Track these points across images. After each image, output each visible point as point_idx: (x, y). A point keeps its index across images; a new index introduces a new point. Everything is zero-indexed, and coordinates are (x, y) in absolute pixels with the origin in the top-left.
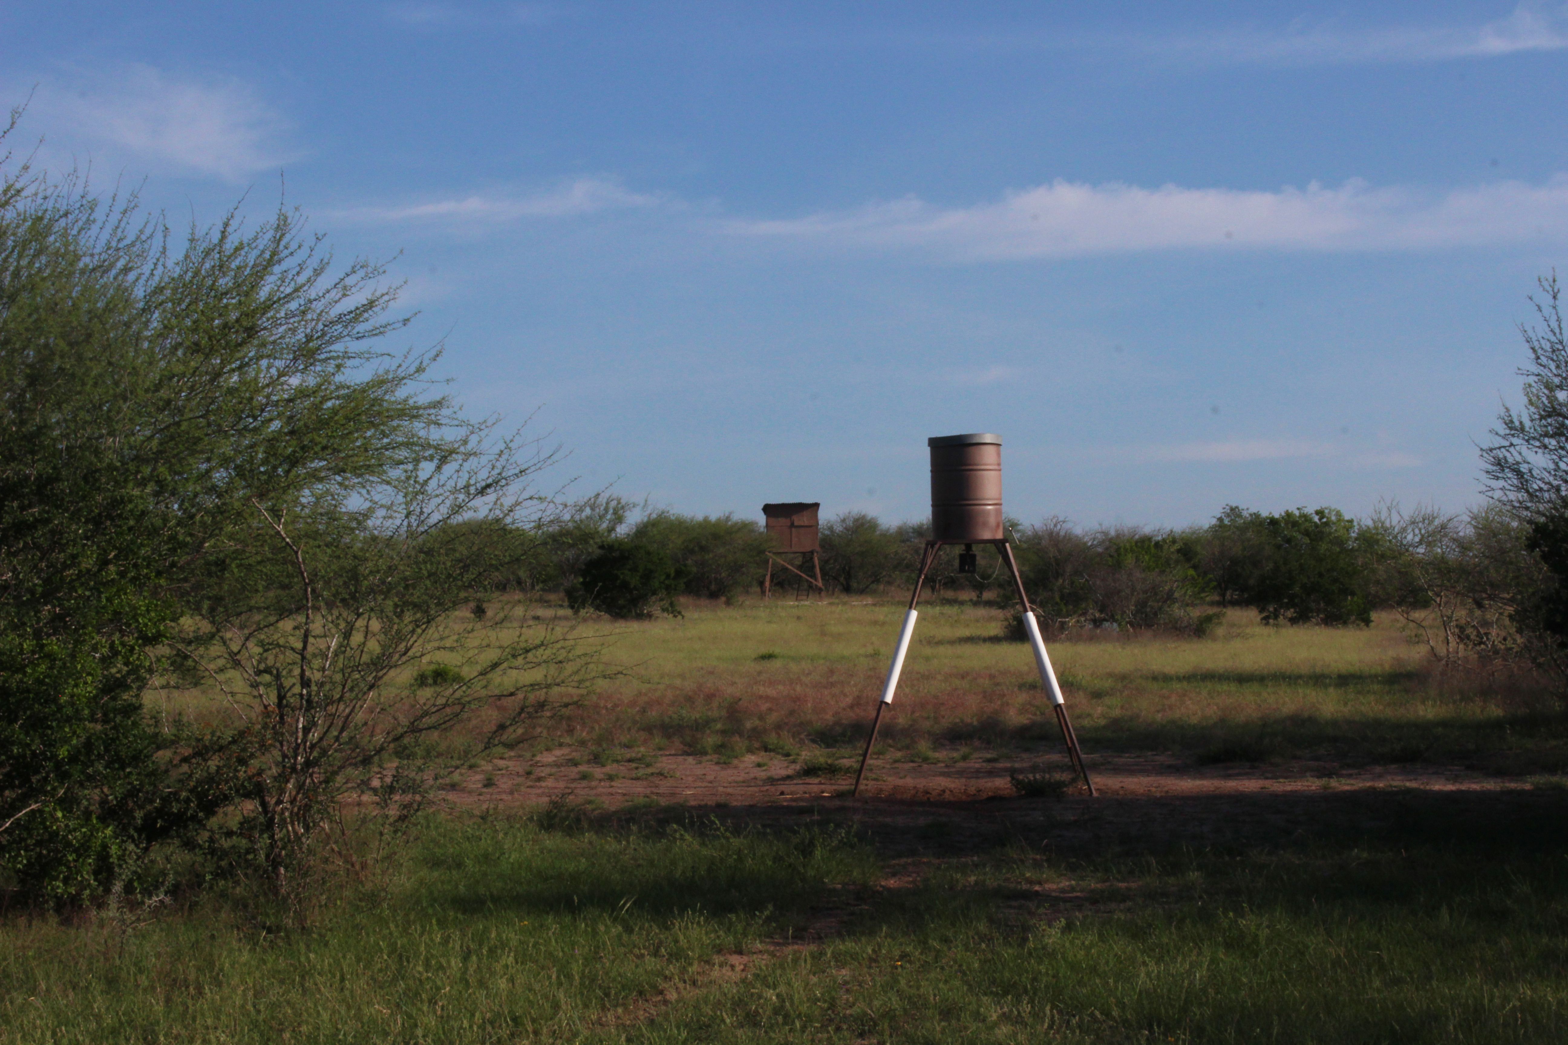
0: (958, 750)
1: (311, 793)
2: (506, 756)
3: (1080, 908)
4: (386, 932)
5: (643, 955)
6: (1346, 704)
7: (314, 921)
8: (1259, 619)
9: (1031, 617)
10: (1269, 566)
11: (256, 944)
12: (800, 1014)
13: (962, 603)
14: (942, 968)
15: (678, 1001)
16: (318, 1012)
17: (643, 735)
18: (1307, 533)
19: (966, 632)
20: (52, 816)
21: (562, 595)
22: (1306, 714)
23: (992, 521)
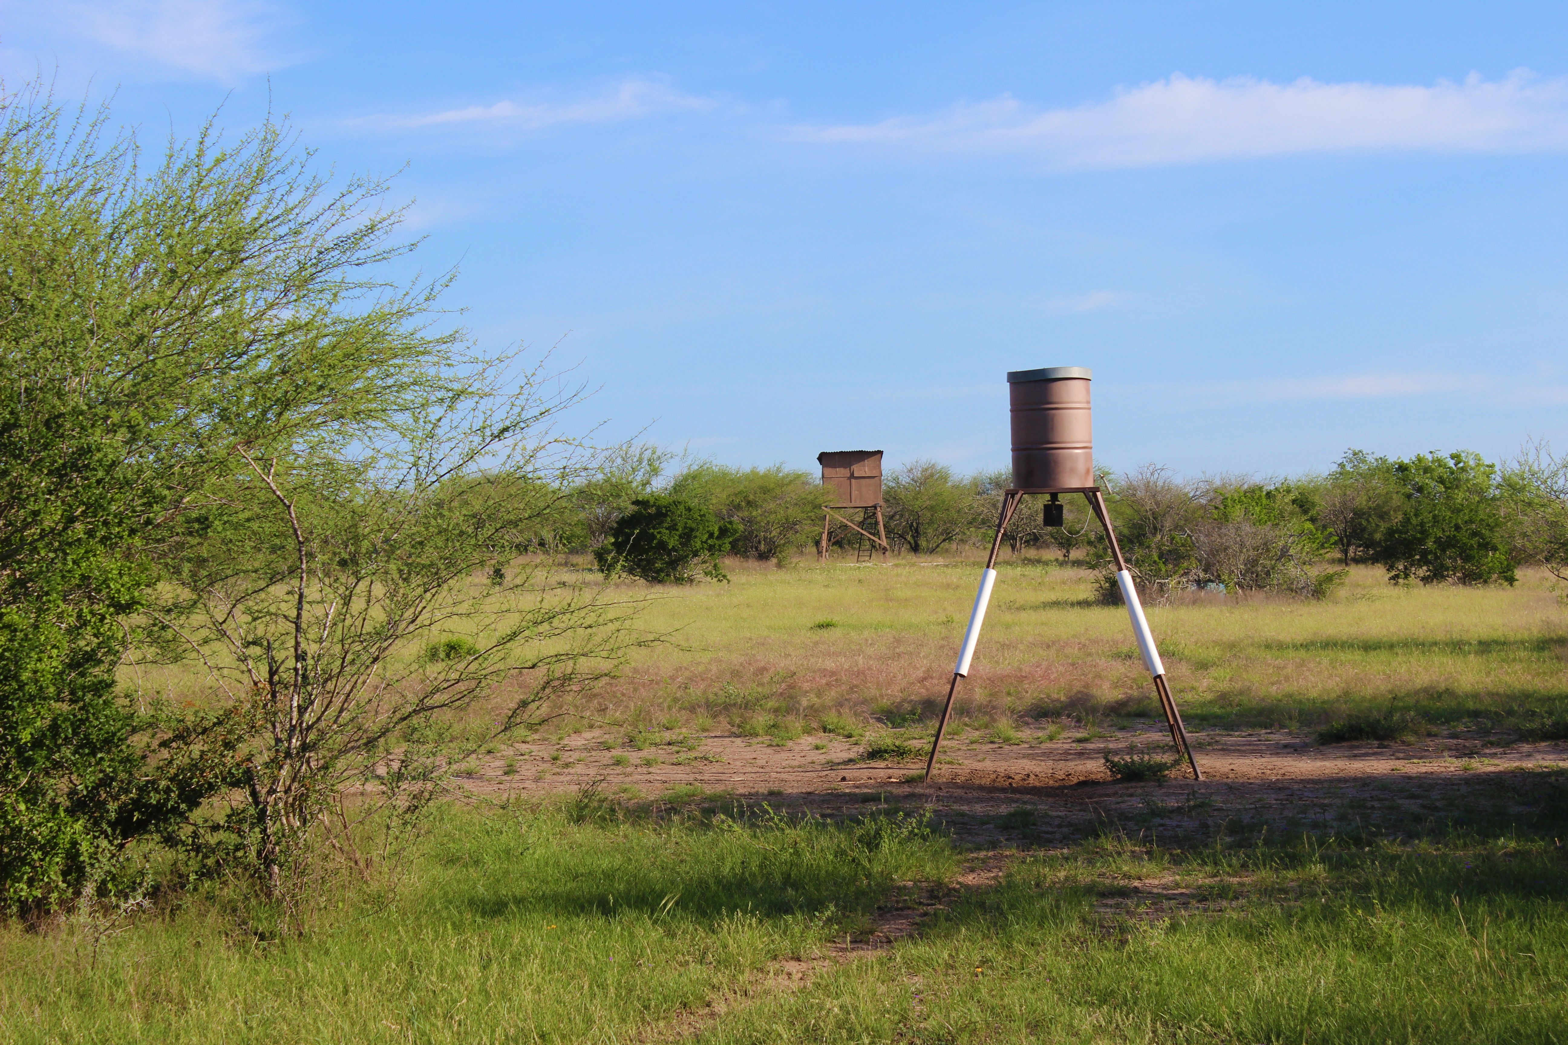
0: (1044, 729)
1: (307, 781)
2: (529, 739)
3: (1186, 905)
4: (394, 938)
5: (687, 963)
6: (1488, 674)
7: (312, 926)
8: (1386, 579)
9: (1126, 577)
10: (1397, 518)
11: (247, 952)
12: (867, 1028)
13: (1046, 563)
14: (1029, 975)
15: (727, 1014)
16: (318, 1028)
17: (685, 715)
18: (1441, 481)
19: (1053, 596)
20: (14, 809)
21: (591, 557)
22: (1443, 687)
23: (1081, 466)
